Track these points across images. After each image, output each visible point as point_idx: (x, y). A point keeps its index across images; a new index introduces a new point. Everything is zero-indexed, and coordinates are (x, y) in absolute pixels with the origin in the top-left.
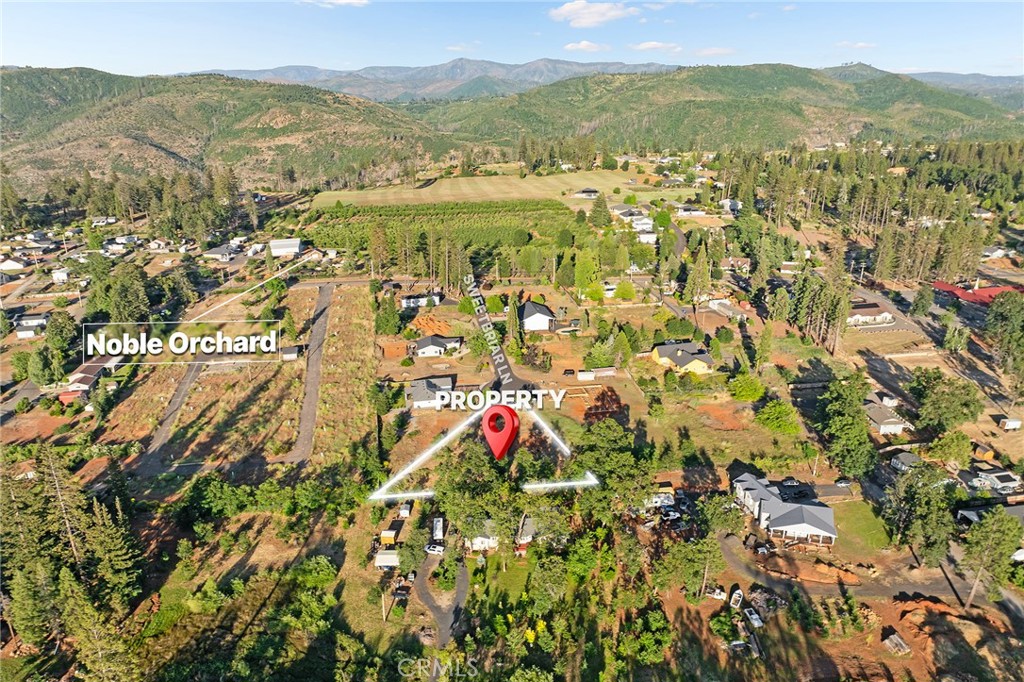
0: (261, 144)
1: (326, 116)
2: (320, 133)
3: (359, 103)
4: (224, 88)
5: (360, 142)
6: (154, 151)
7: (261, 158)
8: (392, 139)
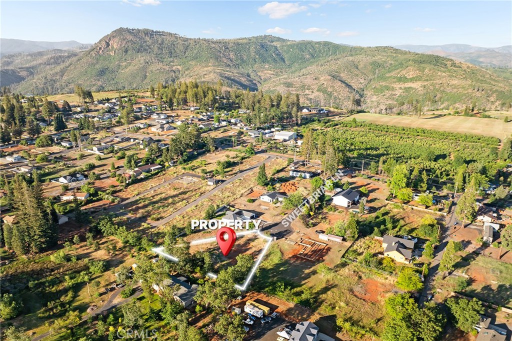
0: (397, 86)
1: (439, 74)
2: (433, 83)
3: (468, 67)
4: (391, 54)
5: (455, 90)
6: (340, 83)
7: (394, 93)
8: (476, 90)
